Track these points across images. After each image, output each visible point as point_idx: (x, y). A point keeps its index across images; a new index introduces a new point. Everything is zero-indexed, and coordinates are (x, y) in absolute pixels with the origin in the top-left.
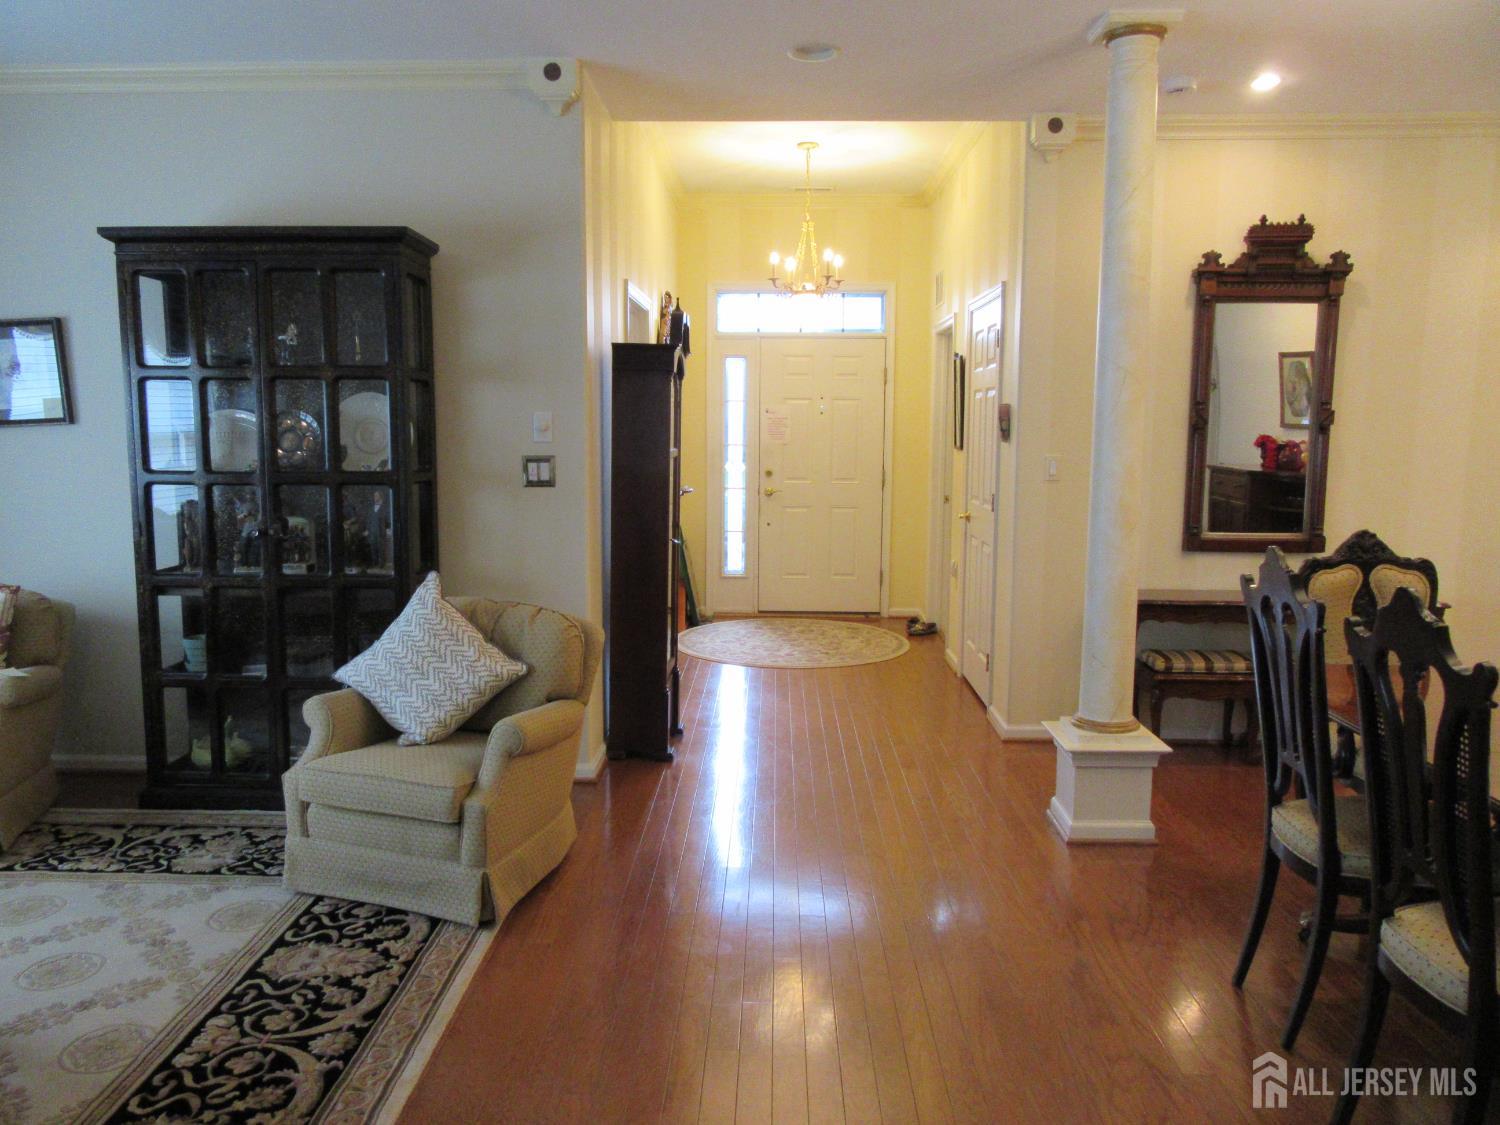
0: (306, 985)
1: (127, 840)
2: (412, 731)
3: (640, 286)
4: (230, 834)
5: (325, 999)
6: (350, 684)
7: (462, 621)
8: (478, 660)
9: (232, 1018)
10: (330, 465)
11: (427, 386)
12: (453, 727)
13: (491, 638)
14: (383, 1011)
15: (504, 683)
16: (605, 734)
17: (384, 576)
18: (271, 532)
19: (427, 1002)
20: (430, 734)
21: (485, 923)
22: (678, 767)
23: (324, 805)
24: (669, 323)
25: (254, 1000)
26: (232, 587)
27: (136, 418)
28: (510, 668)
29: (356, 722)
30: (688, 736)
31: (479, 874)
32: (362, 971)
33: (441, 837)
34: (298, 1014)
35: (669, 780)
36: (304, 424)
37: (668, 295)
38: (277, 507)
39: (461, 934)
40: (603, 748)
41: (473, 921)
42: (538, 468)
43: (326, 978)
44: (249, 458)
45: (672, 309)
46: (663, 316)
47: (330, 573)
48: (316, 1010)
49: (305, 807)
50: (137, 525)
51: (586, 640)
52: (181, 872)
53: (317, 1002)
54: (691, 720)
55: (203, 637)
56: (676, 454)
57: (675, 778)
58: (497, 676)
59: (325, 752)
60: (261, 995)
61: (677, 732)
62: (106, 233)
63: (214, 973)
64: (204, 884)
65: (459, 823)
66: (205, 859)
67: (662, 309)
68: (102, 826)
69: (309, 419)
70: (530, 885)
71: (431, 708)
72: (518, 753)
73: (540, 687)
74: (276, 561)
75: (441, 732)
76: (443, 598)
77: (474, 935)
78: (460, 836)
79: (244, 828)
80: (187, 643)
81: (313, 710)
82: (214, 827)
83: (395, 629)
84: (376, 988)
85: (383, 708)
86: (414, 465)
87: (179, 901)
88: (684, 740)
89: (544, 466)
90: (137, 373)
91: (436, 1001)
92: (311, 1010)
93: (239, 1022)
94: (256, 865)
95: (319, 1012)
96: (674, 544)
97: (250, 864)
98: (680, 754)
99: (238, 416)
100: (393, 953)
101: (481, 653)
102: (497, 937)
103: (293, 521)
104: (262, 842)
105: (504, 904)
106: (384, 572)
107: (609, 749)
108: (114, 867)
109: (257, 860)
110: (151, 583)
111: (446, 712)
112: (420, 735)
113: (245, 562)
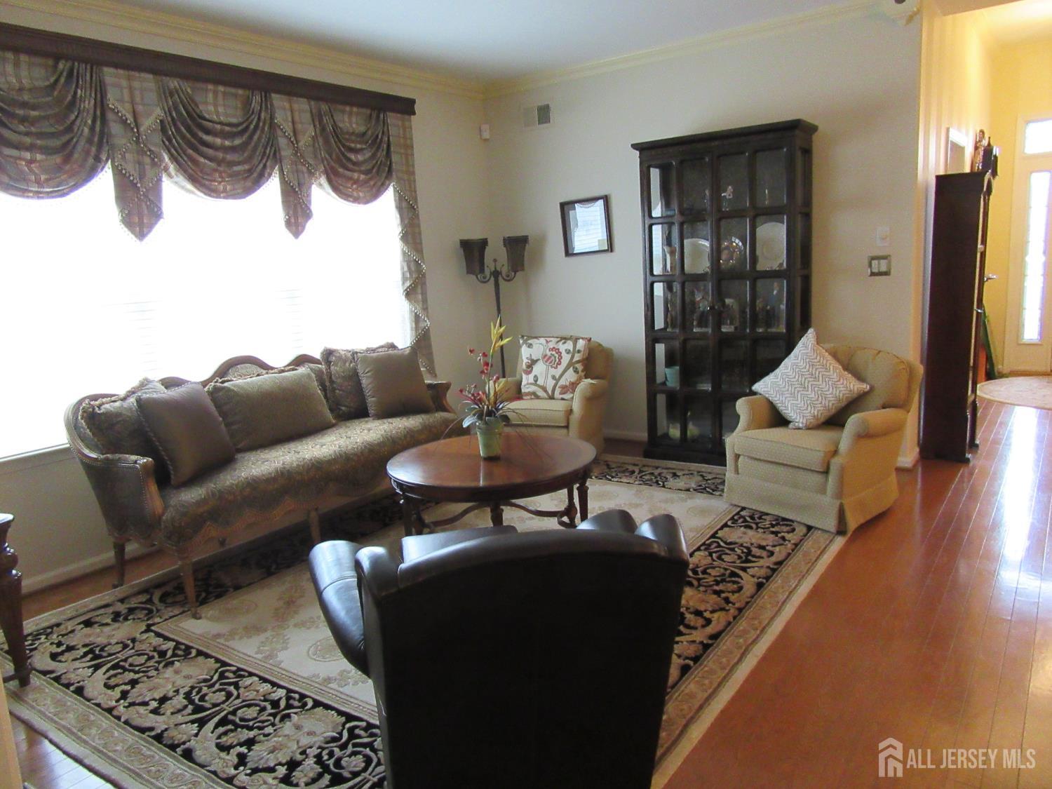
0: (742, 545)
1: (641, 472)
2: (797, 421)
3: (959, 129)
4: (692, 474)
5: (753, 553)
6: (762, 393)
7: (830, 358)
8: (839, 381)
9: (707, 553)
10: (750, 266)
11: (807, 216)
12: (822, 420)
13: (846, 368)
14: (785, 563)
15: (855, 396)
16: (919, 442)
17: (779, 333)
18: (716, 307)
19: (809, 563)
20: (808, 423)
21: (841, 532)
22: (974, 468)
23: (748, 457)
24: (982, 153)
25: (716, 547)
26: (694, 339)
27: (647, 246)
28: (856, 387)
29: (765, 413)
30: (982, 450)
31: (838, 503)
32: (771, 544)
33: (817, 479)
34: (740, 557)
35: (966, 474)
36: (734, 244)
37: (982, 132)
38: (720, 294)
39: (826, 536)
40: (917, 450)
41: (833, 530)
42: (879, 264)
43: (752, 544)
44: (704, 266)
45: (985, 143)
46: (976, 148)
47: (748, 331)
48: (748, 556)
49: (737, 457)
50: (646, 305)
51: (910, 371)
52: (670, 488)
53: (749, 552)
54: (985, 440)
55: (678, 368)
56: (983, 250)
57: (971, 474)
58: (851, 391)
59: (748, 428)
60: (719, 546)
61: (974, 446)
62: (635, 146)
63: (695, 533)
64: (683, 495)
65: (826, 472)
66: (681, 483)
67: (976, 143)
68: (628, 464)
69: (737, 241)
70: (869, 517)
71: (809, 408)
72: (865, 435)
73: (877, 399)
74: (718, 325)
75: (814, 422)
76: (817, 344)
77: (834, 537)
78: (827, 480)
79: (699, 472)
80: (668, 371)
81: (741, 405)
82: (683, 470)
83: (788, 362)
84: (780, 553)
85: (781, 408)
86: (799, 265)
87: (672, 501)
88: (979, 452)
89: (883, 262)
90: (648, 222)
91: (813, 564)
92: (746, 557)
93: (711, 555)
94: (708, 489)
95: (750, 558)
96: (978, 313)
97: (705, 489)
98: (976, 460)
99: (700, 242)
100: (787, 538)
101: (841, 376)
102: (847, 541)
103: (728, 301)
104: (709, 480)
105: (852, 524)
106: (779, 331)
107: (921, 452)
108: (637, 483)
109: (708, 487)
110: (653, 337)
111: (818, 411)
112: (802, 423)
113: (700, 325)
